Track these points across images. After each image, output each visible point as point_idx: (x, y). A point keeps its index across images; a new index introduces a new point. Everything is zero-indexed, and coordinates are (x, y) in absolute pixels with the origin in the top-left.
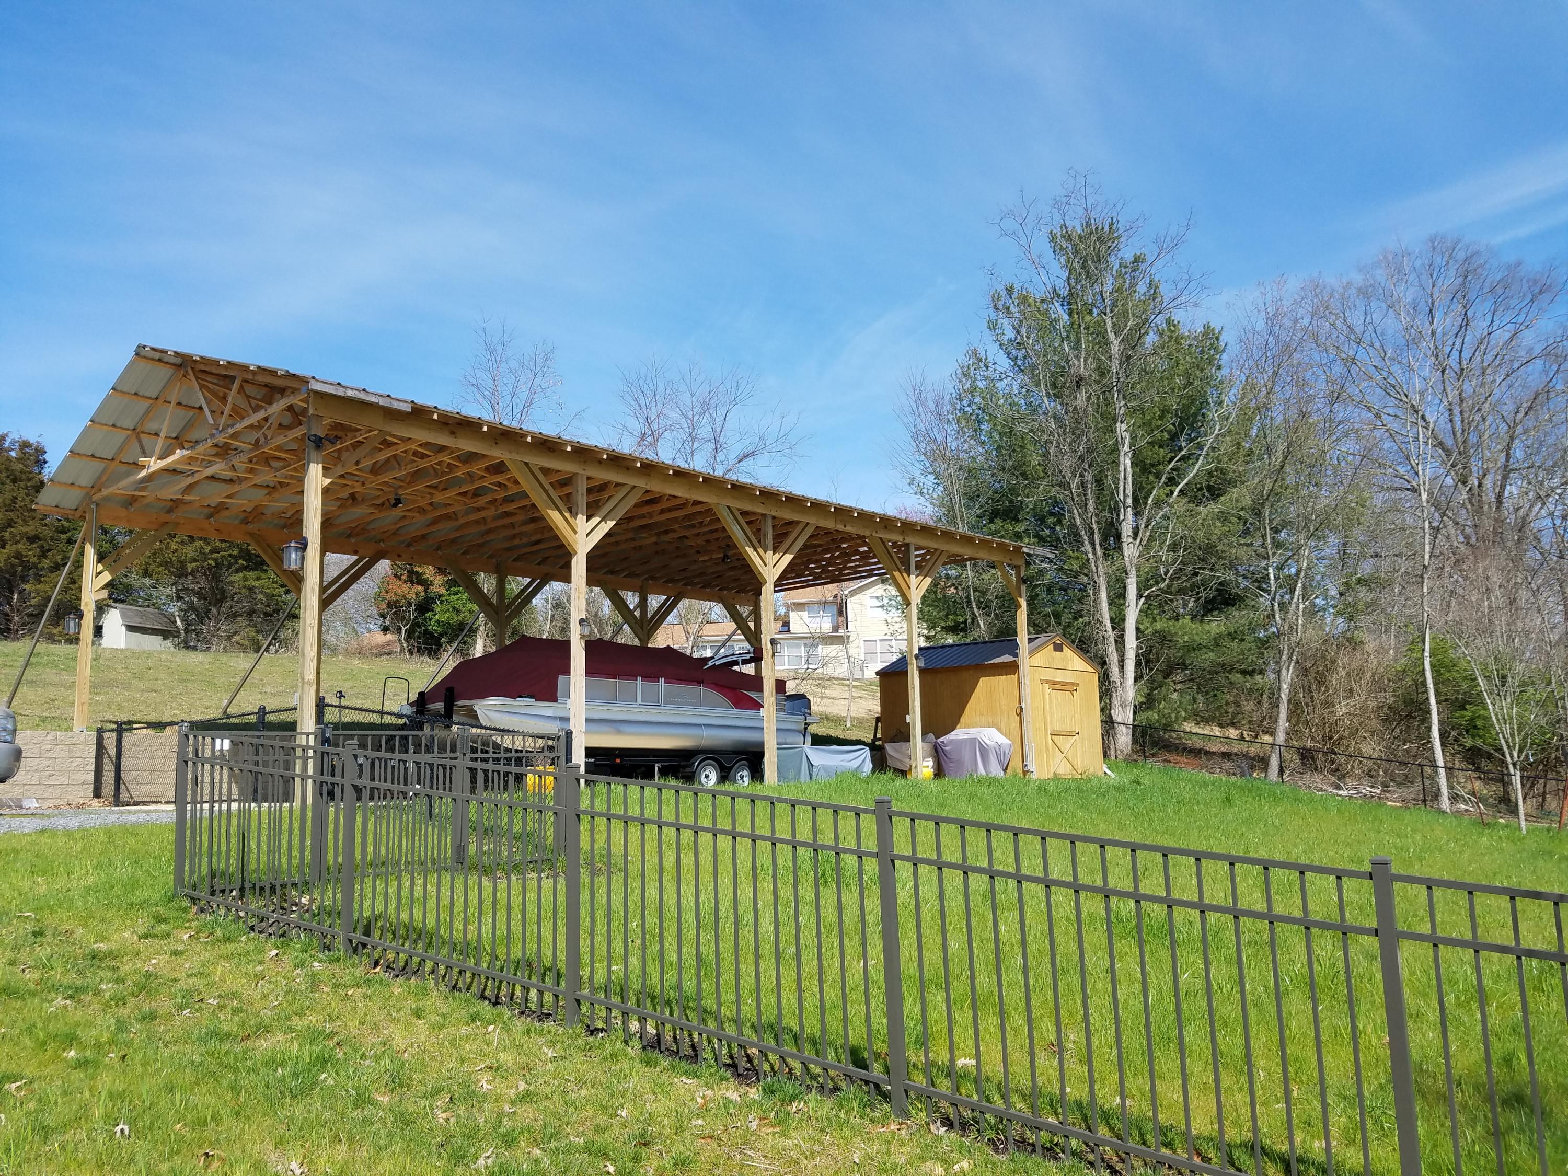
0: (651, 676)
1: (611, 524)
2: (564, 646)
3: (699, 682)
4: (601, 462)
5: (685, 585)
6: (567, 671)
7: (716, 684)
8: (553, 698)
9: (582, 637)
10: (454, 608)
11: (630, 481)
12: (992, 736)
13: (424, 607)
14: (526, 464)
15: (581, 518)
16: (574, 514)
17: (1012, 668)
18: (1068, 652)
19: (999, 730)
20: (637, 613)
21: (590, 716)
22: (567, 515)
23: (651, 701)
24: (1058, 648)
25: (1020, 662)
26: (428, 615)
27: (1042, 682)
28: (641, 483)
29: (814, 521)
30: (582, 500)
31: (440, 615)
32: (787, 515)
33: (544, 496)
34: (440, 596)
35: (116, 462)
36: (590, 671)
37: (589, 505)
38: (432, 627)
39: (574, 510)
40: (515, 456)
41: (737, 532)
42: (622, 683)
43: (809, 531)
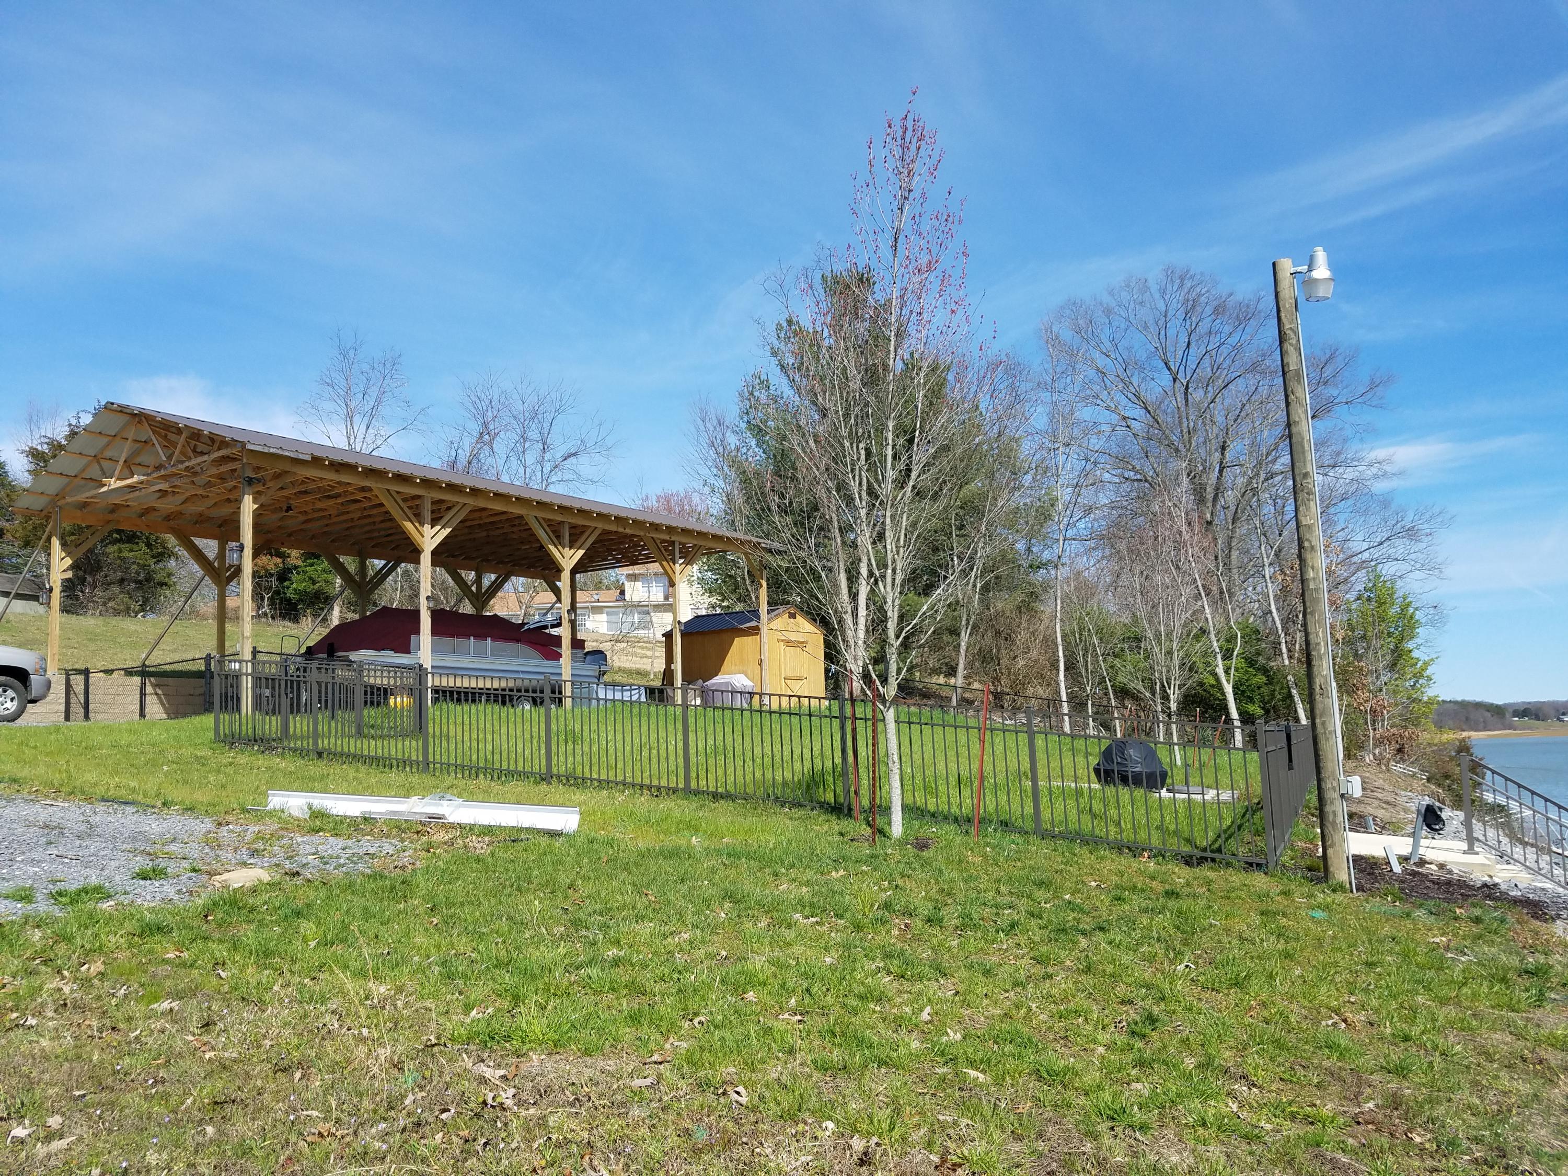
0: (480, 636)
1: (449, 530)
2: (416, 614)
3: (518, 641)
4: (441, 487)
5: (513, 566)
6: (417, 631)
7: (531, 642)
8: (408, 651)
9: (429, 608)
10: (310, 578)
11: (463, 500)
12: (741, 681)
13: (283, 576)
14: (388, 490)
15: (427, 527)
16: (422, 524)
17: (756, 630)
18: (799, 618)
19: (746, 675)
20: (474, 588)
21: (436, 664)
22: (417, 525)
23: (480, 654)
24: (792, 616)
25: (761, 626)
26: (286, 584)
27: (779, 641)
28: (470, 501)
29: (601, 526)
30: (428, 515)
31: (297, 584)
32: (580, 522)
33: (401, 512)
34: (296, 567)
35: (78, 479)
36: (435, 632)
37: (432, 520)
38: (290, 594)
39: (422, 521)
40: (380, 485)
41: (542, 535)
42: (462, 641)
43: (597, 533)
